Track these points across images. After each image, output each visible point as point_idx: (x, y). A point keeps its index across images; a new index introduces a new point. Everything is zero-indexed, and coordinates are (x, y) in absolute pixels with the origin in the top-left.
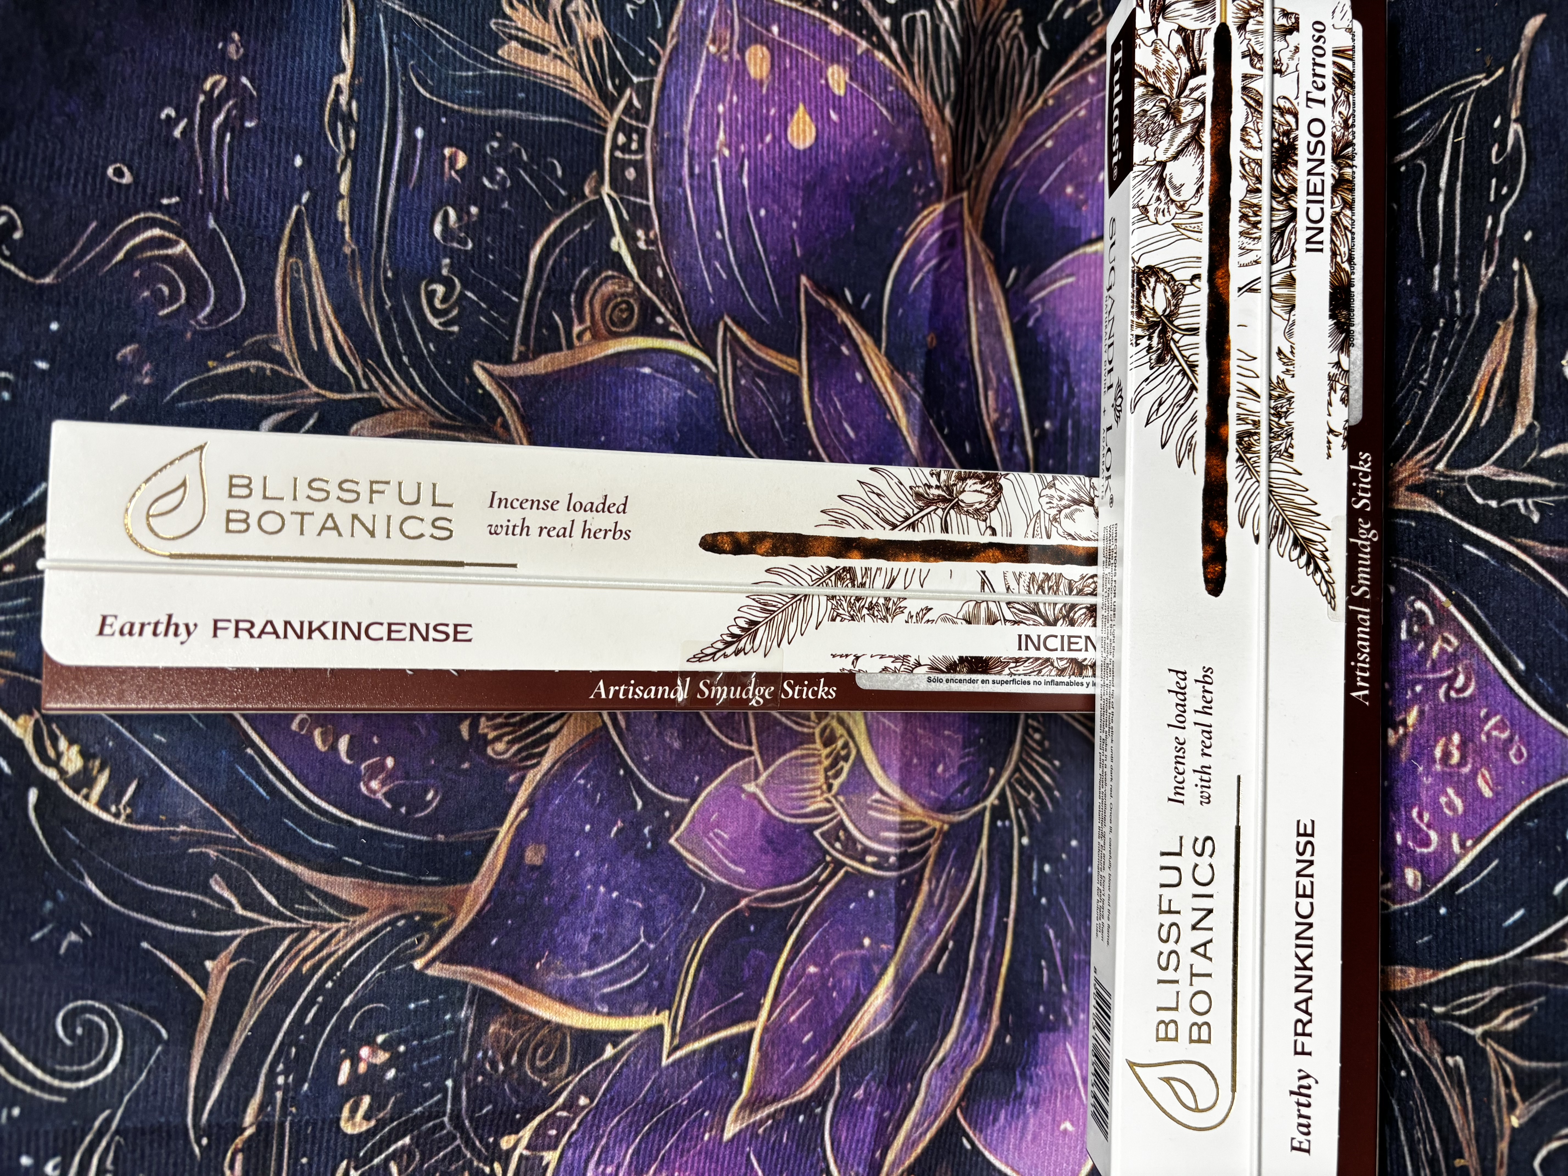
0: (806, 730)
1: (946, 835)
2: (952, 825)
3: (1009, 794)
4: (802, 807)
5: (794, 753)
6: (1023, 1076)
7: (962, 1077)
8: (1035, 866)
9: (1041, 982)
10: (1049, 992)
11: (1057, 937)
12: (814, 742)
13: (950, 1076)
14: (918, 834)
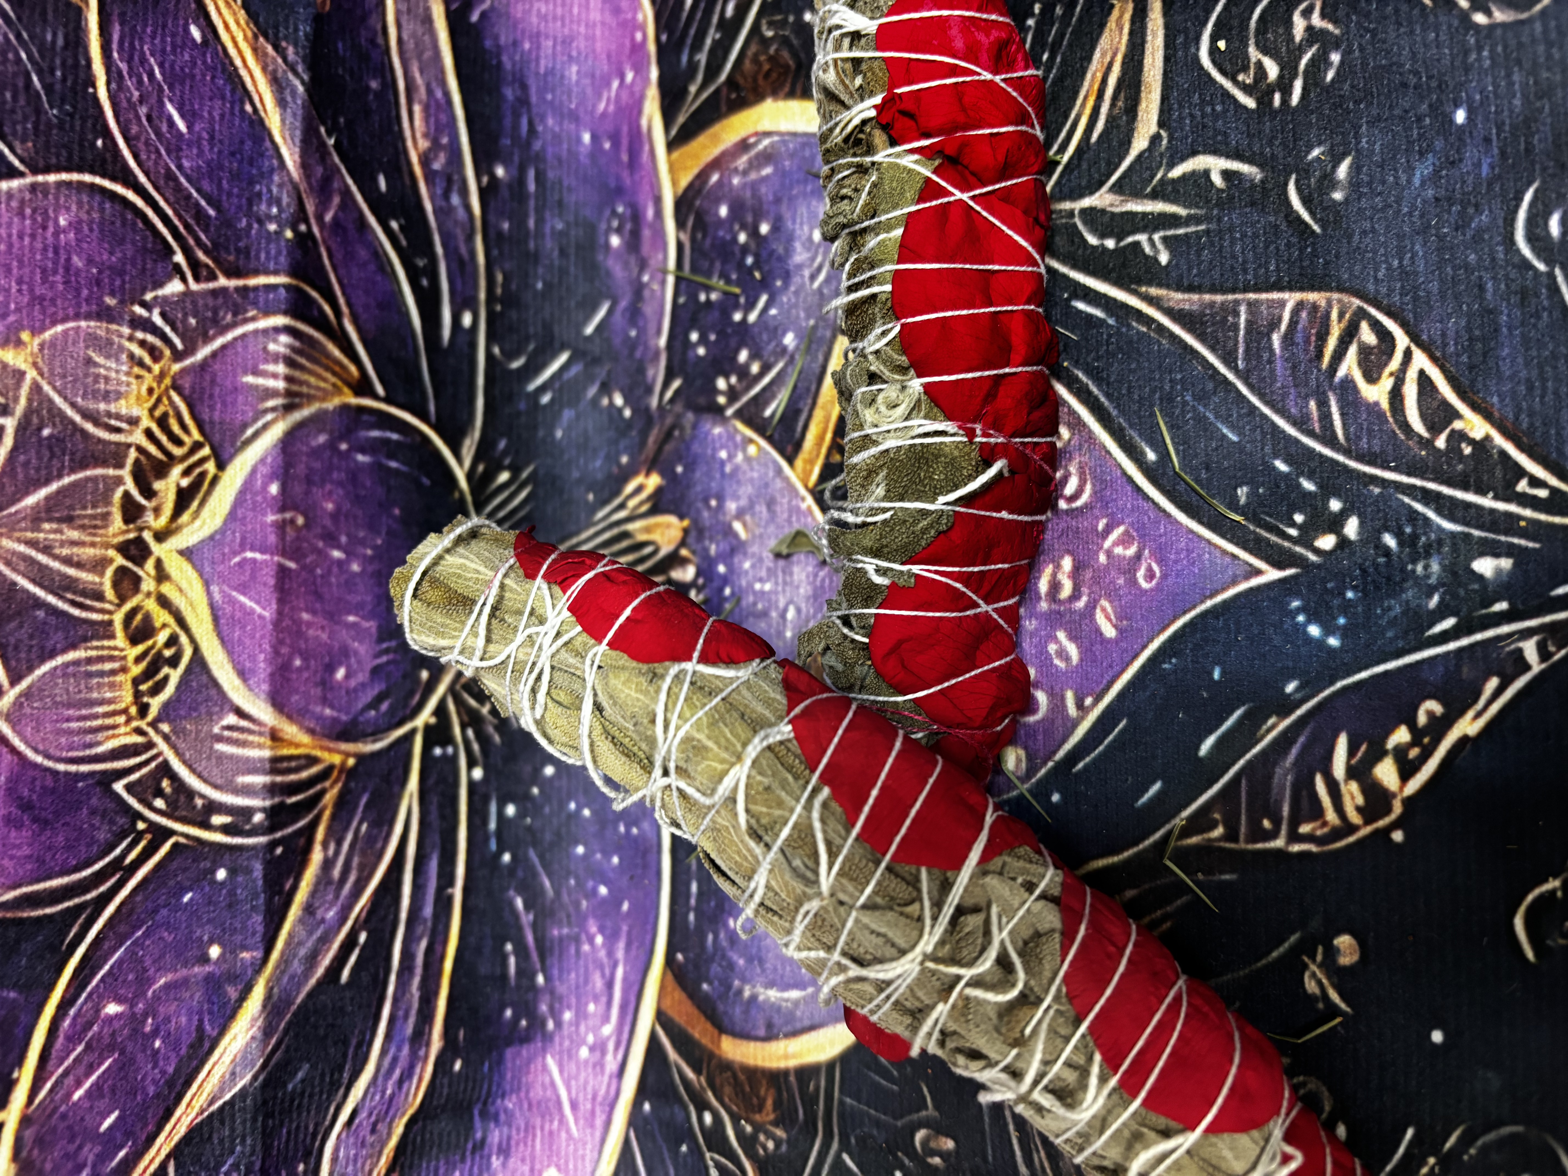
0: (95, 616)
1: (351, 774)
2: (361, 758)
3: (451, 706)
4: (91, 746)
5: (72, 656)
6: (484, 1114)
7: (389, 1135)
8: (493, 808)
9: (504, 976)
10: (518, 986)
11: (527, 906)
12: (112, 636)
13: (370, 1139)
14: (305, 774)
